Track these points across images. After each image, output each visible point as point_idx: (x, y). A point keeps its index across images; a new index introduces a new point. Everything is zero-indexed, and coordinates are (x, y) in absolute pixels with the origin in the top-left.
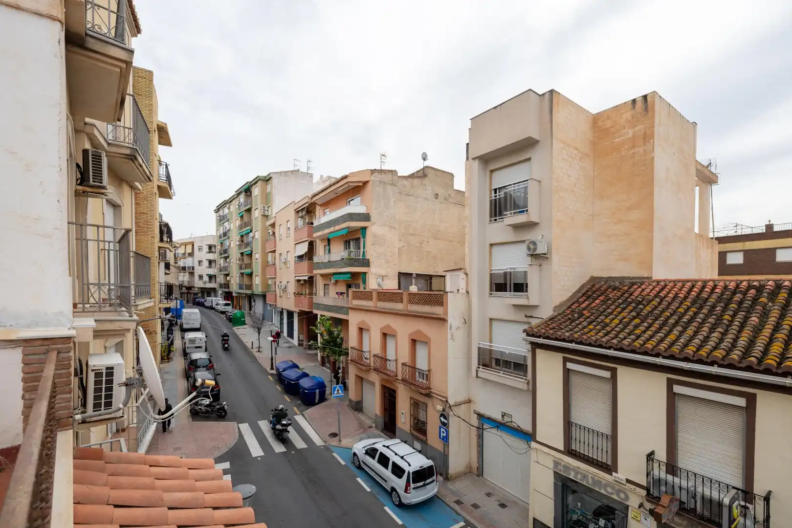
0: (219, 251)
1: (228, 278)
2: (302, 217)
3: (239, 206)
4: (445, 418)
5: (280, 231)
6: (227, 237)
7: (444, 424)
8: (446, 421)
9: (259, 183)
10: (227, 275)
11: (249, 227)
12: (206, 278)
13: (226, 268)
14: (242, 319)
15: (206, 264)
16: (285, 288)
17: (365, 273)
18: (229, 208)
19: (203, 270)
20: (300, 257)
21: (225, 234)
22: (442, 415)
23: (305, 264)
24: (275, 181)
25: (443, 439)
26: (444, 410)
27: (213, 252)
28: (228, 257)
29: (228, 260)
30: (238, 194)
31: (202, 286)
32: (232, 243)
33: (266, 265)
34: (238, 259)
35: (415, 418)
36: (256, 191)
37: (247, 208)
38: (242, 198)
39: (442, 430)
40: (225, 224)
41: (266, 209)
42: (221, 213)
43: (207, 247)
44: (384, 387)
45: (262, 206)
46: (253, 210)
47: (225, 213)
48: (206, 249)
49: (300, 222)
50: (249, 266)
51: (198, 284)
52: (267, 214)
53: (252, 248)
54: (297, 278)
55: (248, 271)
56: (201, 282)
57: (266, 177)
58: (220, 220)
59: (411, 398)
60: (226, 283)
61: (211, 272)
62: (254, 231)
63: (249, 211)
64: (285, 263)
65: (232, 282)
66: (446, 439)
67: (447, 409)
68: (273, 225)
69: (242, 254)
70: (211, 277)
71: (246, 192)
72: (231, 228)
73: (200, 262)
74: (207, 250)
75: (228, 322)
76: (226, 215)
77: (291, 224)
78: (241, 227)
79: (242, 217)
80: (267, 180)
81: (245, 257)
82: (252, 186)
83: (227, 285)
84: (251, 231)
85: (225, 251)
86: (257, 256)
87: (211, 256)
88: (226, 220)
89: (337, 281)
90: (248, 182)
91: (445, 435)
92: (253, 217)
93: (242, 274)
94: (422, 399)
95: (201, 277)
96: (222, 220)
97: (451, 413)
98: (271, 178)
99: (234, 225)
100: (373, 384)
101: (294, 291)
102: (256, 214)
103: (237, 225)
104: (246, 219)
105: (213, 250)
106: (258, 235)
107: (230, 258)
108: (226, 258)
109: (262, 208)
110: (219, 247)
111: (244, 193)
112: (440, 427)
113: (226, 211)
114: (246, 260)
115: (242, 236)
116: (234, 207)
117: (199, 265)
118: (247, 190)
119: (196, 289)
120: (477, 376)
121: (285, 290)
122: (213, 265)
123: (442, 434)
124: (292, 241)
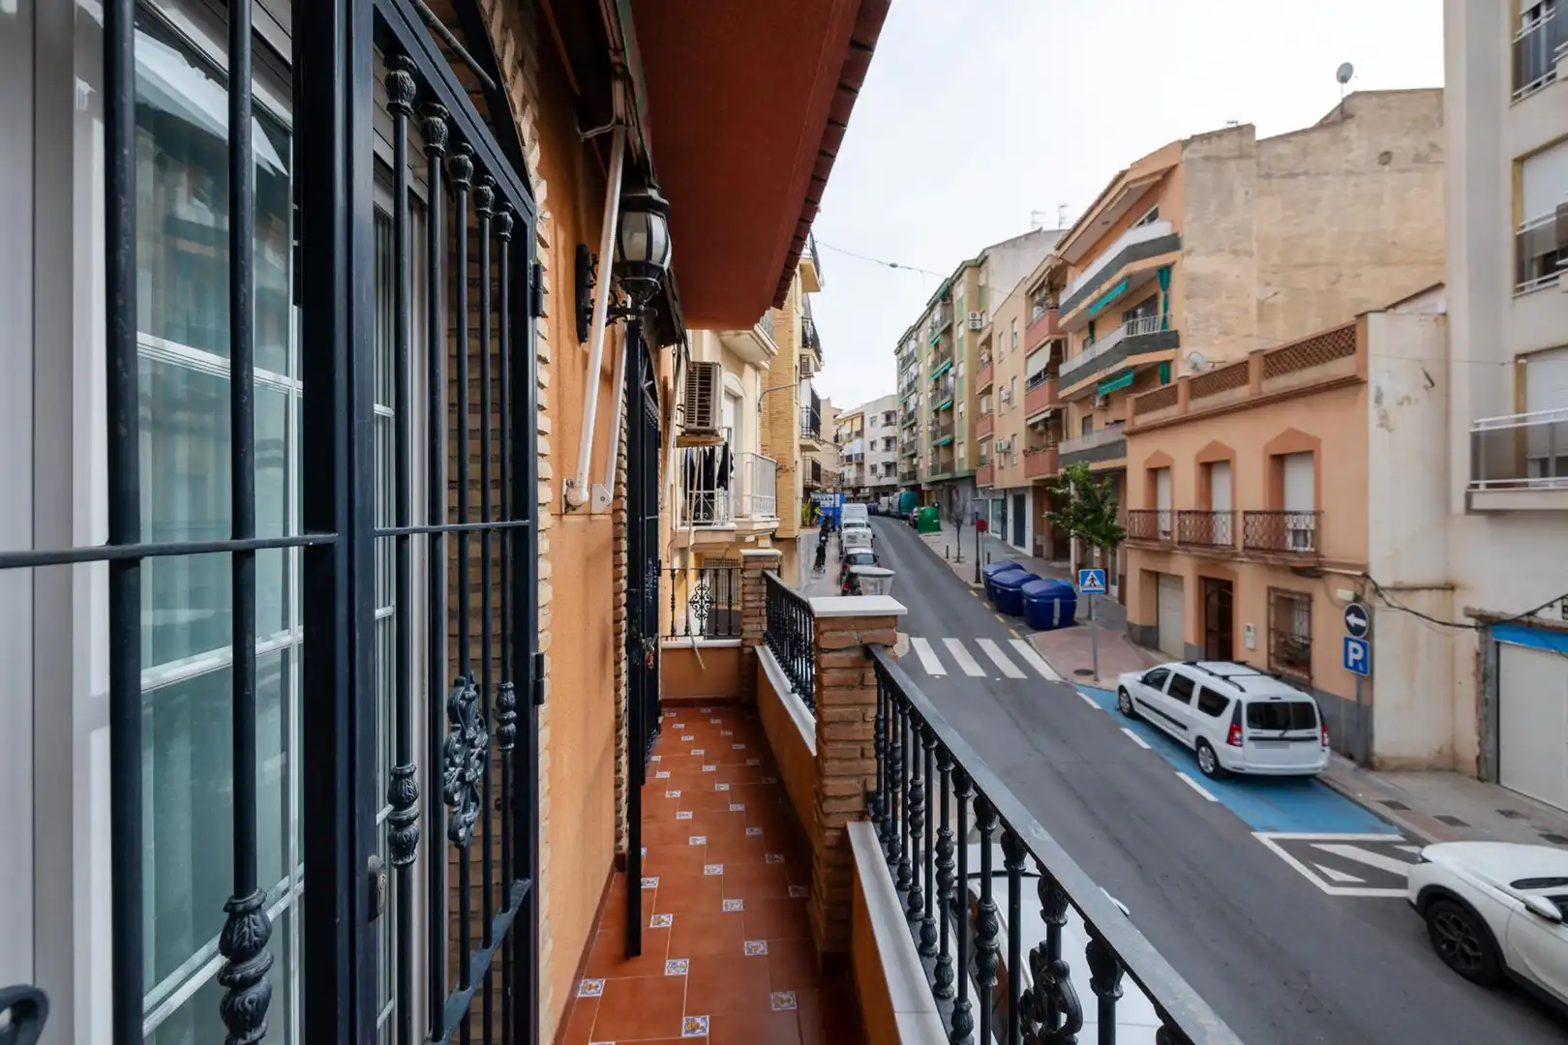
0: (900, 418)
1: (915, 461)
2: (1040, 304)
3: (932, 328)
4: (1360, 614)
5: (1001, 346)
6: (913, 390)
7: (1356, 630)
8: (1362, 623)
9: (966, 272)
10: (914, 456)
11: (948, 360)
12: (881, 470)
13: (911, 444)
14: (935, 521)
15: (881, 445)
16: (1009, 447)
17: (1168, 363)
18: (917, 340)
19: (878, 457)
20: (1036, 379)
21: (910, 386)
22: (1354, 610)
23: (1045, 386)
24: (992, 263)
25: (1355, 667)
26: (1357, 598)
27: (892, 424)
28: (915, 424)
29: (915, 429)
30: (932, 307)
31: (876, 484)
32: (922, 398)
33: (976, 416)
34: (930, 422)
35: (1279, 634)
36: (960, 292)
37: (945, 326)
38: (937, 315)
39: (1352, 645)
40: (910, 369)
41: (978, 317)
42: (905, 353)
43: (884, 416)
44: (1204, 581)
45: (970, 313)
46: (955, 327)
47: (911, 350)
48: (882, 420)
49: (1036, 312)
50: (949, 429)
51: (870, 480)
52: (978, 327)
53: (953, 395)
54: (1030, 422)
55: (946, 438)
56: (874, 477)
57: (976, 260)
58: (904, 365)
59: (1271, 590)
60: (911, 470)
61: (890, 457)
62: (956, 362)
63: (948, 331)
64: (1008, 401)
65: (921, 466)
66: (1363, 669)
67: (1367, 596)
68: (988, 342)
69: (937, 412)
70: (889, 467)
71: (944, 300)
72: (921, 371)
73: (873, 444)
74: (883, 422)
75: (911, 529)
76: (912, 353)
77: (1020, 327)
78: (935, 364)
79: (937, 346)
80: (979, 264)
81: (941, 415)
82: (952, 284)
83: (913, 474)
84: (951, 366)
85: (911, 416)
86: (962, 408)
87: (889, 431)
88: (913, 360)
89: (1107, 397)
90: (947, 279)
91: (1359, 656)
92: (955, 341)
93: (937, 447)
94: (1298, 585)
95: (874, 469)
96: (905, 362)
97: (1378, 604)
98: (986, 257)
99: (923, 368)
100: (1178, 579)
101: (1023, 448)
102: (961, 332)
103: (929, 364)
104: (942, 348)
105: (893, 420)
106: (962, 369)
107: (919, 424)
108: (911, 427)
109: (970, 318)
110: (901, 413)
111: (940, 302)
112: (1347, 640)
113: (912, 344)
114: (943, 420)
115: (937, 380)
116: (924, 335)
117: (872, 449)
118: (945, 295)
119: (868, 490)
120: (1469, 510)
121: (1007, 452)
122: (893, 445)
123: (1352, 656)
124: (1021, 353)
